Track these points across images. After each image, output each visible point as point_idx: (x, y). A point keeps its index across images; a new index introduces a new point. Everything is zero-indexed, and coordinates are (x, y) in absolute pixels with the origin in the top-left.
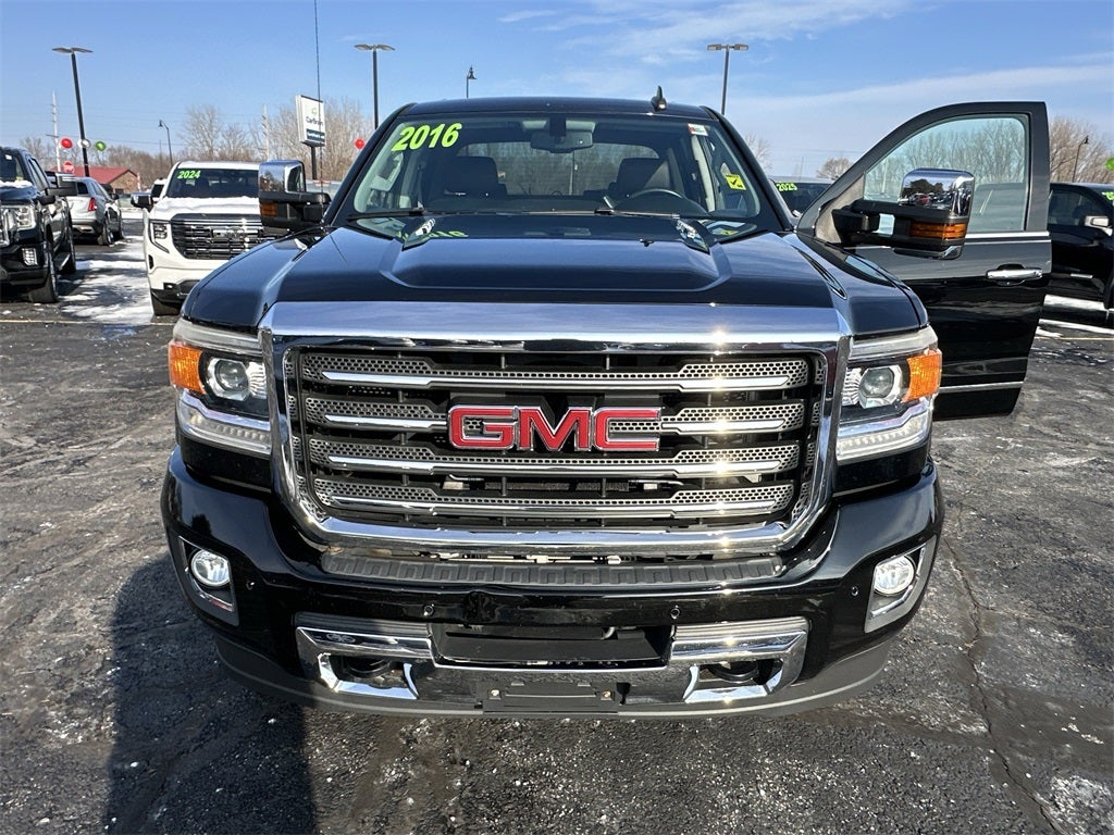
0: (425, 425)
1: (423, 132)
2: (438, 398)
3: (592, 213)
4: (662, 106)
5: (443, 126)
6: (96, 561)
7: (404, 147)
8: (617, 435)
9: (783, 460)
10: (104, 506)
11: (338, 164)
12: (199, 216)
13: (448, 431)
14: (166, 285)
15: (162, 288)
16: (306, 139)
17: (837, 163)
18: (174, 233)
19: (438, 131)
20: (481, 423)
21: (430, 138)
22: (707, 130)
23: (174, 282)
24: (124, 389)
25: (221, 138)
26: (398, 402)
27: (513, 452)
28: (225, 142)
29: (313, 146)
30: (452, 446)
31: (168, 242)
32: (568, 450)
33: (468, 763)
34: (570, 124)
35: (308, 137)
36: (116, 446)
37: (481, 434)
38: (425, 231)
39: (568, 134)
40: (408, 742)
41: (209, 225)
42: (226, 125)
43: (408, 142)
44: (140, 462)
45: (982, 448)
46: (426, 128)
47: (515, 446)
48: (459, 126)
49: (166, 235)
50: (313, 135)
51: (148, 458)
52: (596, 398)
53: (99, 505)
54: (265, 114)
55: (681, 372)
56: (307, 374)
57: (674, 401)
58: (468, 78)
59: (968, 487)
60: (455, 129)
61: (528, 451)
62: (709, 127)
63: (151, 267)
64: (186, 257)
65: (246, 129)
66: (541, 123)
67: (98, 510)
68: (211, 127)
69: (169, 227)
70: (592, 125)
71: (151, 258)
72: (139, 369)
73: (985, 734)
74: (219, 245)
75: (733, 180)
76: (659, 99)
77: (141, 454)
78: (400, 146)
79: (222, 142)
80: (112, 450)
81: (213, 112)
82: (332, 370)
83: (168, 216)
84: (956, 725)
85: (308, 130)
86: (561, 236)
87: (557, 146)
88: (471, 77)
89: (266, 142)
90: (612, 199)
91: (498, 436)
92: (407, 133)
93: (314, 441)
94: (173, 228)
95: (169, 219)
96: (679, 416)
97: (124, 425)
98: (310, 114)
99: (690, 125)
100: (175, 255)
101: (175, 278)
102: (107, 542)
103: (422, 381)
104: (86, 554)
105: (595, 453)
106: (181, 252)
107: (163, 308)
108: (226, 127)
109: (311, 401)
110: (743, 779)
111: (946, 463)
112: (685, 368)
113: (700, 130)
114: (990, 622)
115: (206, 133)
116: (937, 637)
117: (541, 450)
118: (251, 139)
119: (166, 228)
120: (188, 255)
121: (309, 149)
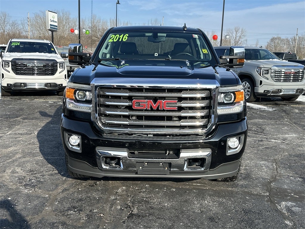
0: (127, 104)
1: (117, 36)
2: (130, 98)
3: (164, 60)
4: (186, 29)
5: (123, 35)
6: (16, 160)
7: (112, 41)
8: (168, 106)
9: (205, 113)
10: (12, 148)
11: (59, 38)
12: (22, 59)
13: (132, 105)
14: (8, 84)
15: (6, 86)
16: (50, 28)
17: (276, 39)
18: (12, 65)
19: (121, 36)
20: (139, 104)
21: (119, 38)
22: (198, 36)
23: (11, 83)
24: (2, 119)
25: (8, 27)
26: (121, 99)
27: (146, 110)
28: (10, 28)
29: (52, 31)
30: (133, 109)
31: (10, 69)
32: (158, 110)
33: (132, 196)
34: (159, 34)
35: (51, 28)
36: (8, 134)
37: (139, 106)
38: (123, 63)
39: (158, 37)
40: (116, 193)
41: (25, 63)
42: (11, 21)
43: (113, 39)
44: (18, 138)
45: (298, 138)
46: (118, 35)
47: (146, 109)
48: (127, 35)
49: (9, 66)
50: (53, 27)
51: (20, 137)
52: (164, 98)
53: (10, 148)
54: (29, 17)
55: (182, 93)
56: (102, 93)
57: (180, 99)
58: (117, 4)
59: (288, 148)
60: (126, 36)
61: (149, 110)
62: (199, 35)
63: (3, 78)
64: (16, 74)
65: (19, 22)
66: (151, 34)
67: (11, 149)
68: (5, 21)
69: (10, 63)
70: (165, 35)
71: (3, 74)
72: (4, 113)
73: (268, 195)
74: (28, 70)
75: (204, 50)
76: (185, 27)
77: (17, 136)
78: (111, 41)
79: (9, 28)
80: (8, 135)
81: (5, 15)
82: (107, 92)
83: (10, 59)
84: (261, 193)
85: (50, 25)
86: (157, 66)
87: (155, 41)
88: (118, 3)
89: (28, 28)
90: (171, 56)
91: (143, 106)
92: (113, 37)
93: (102, 109)
94: (12, 64)
95: (10, 60)
96: (182, 102)
97: (7, 129)
98: (52, 18)
99: (193, 35)
100: (12, 74)
101: (12, 82)
102: (17, 156)
103: (127, 94)
104: (13, 159)
105: (164, 110)
106: (14, 73)
107: (5, 93)
108: (11, 22)
109: (102, 99)
110: (201, 200)
111: (284, 141)
112: (183, 92)
113: (196, 36)
114: (280, 176)
115: (2, 24)
116: (263, 178)
117: (152, 110)
118: (22, 27)
119: (9, 64)
120: (17, 74)
121: (50, 33)
